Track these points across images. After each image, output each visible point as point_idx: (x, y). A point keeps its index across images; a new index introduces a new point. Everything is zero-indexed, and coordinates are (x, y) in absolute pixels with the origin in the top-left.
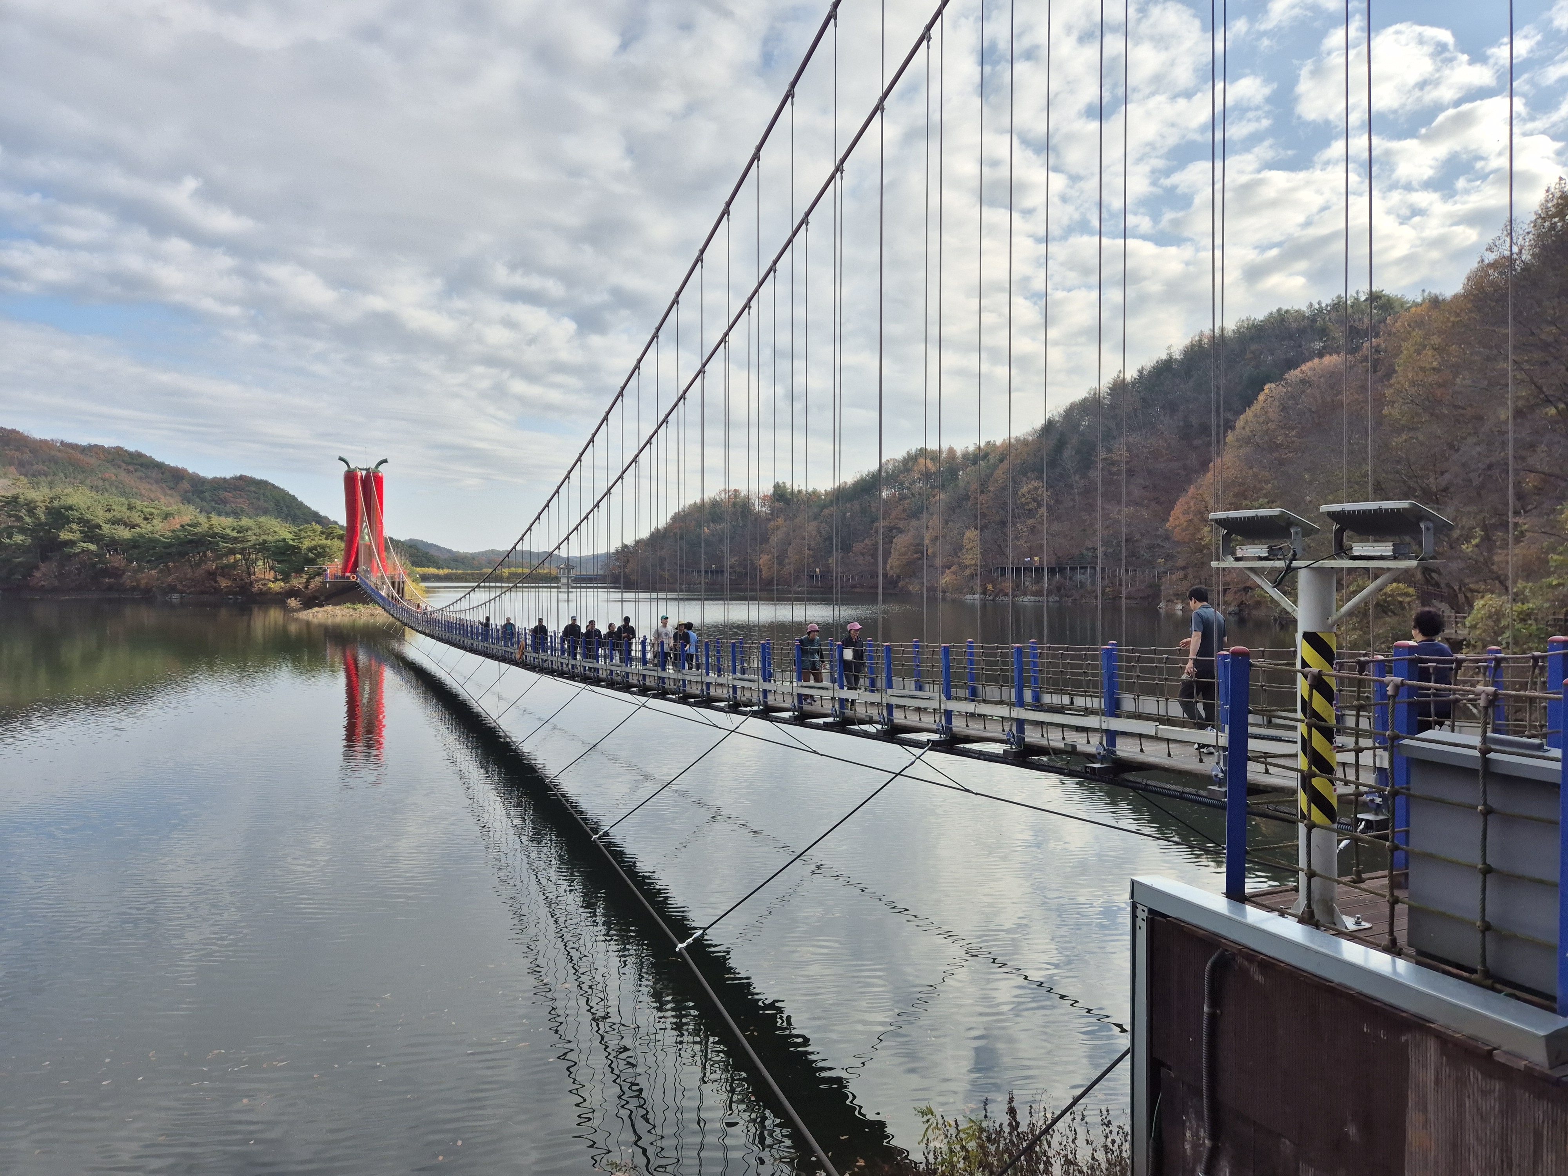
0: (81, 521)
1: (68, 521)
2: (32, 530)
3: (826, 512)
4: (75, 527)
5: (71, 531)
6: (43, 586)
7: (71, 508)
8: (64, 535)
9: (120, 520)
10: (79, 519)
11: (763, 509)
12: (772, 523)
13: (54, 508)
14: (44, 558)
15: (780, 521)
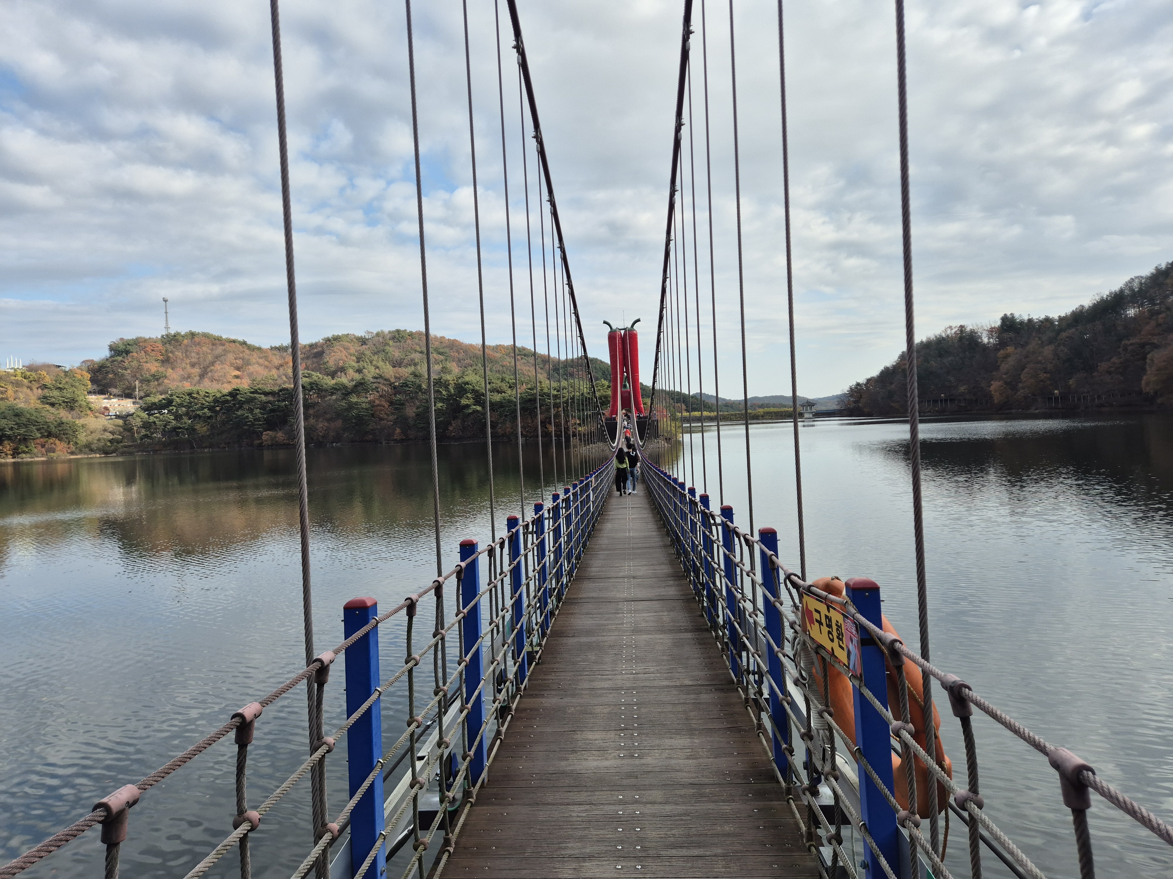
0: (474, 391)
1: (466, 391)
2: (448, 399)
3: (1064, 335)
4: (469, 395)
5: (468, 398)
6: (454, 436)
7: (467, 383)
8: (464, 402)
9: (495, 389)
10: (472, 390)
11: (991, 340)
12: (1002, 352)
13: (459, 384)
14: (455, 418)
15: (1010, 349)
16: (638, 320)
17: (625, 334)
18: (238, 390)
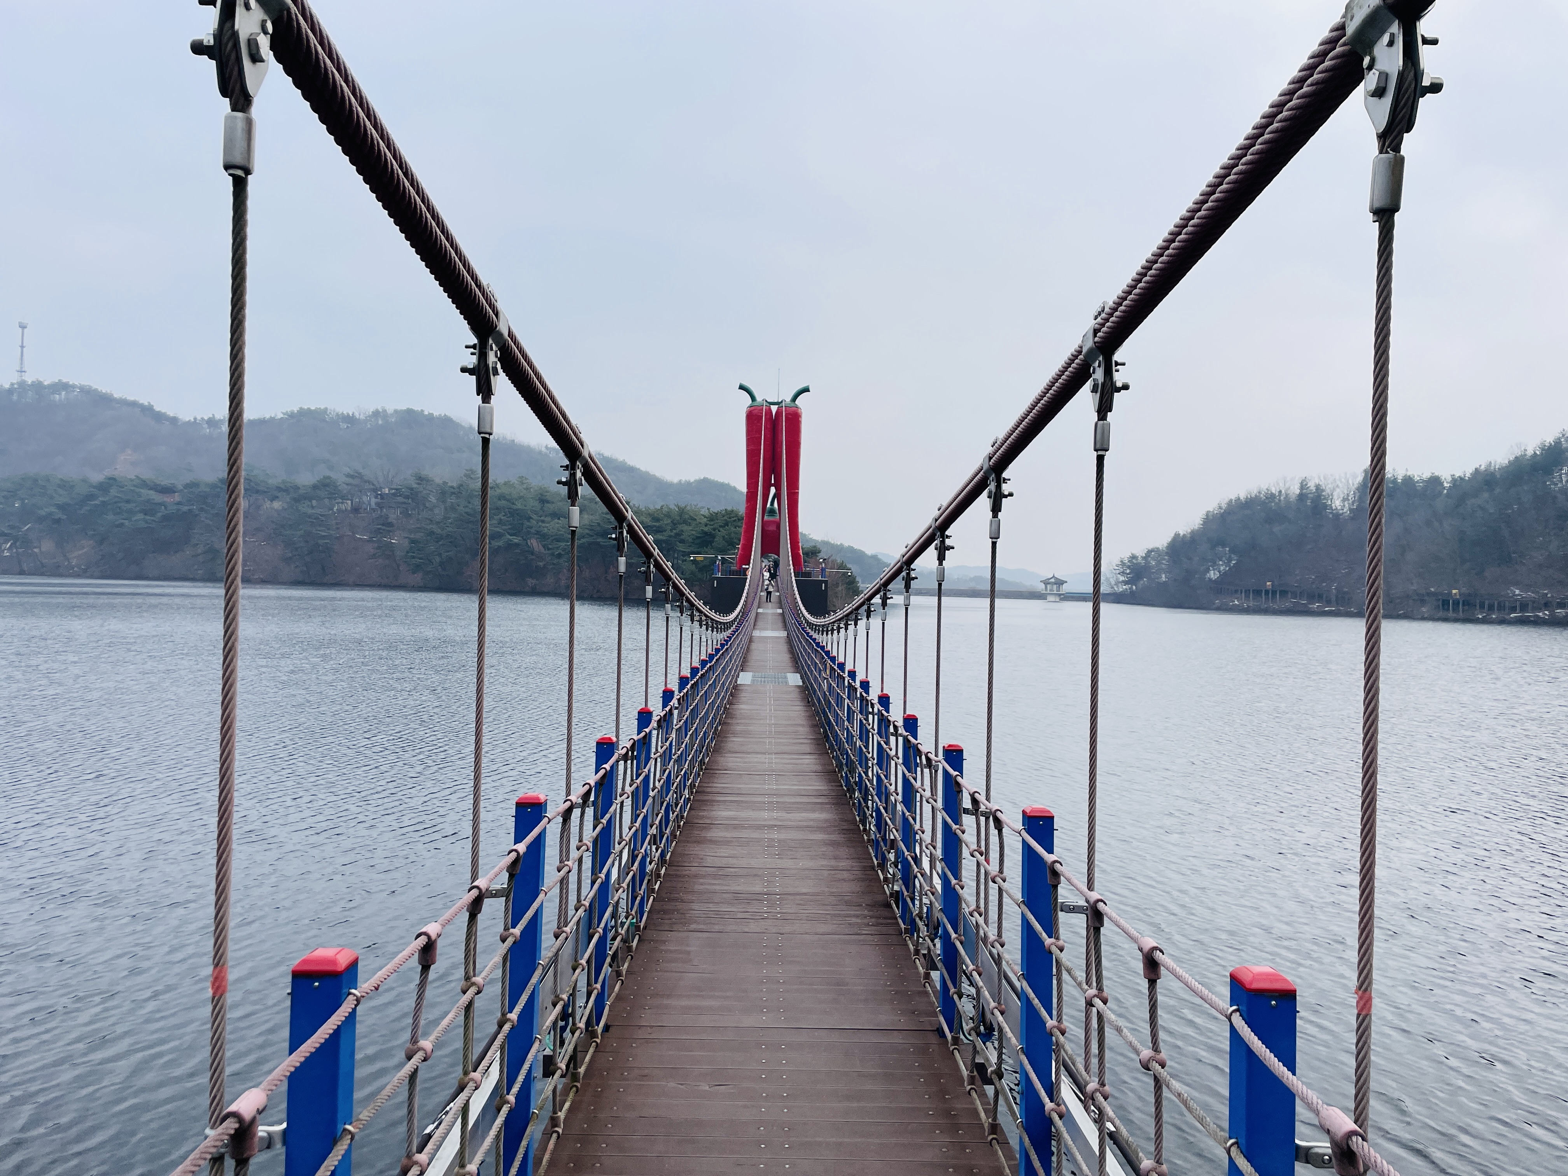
11: (1347, 505)
16: (806, 390)
17: (779, 413)
18: (114, 479)
